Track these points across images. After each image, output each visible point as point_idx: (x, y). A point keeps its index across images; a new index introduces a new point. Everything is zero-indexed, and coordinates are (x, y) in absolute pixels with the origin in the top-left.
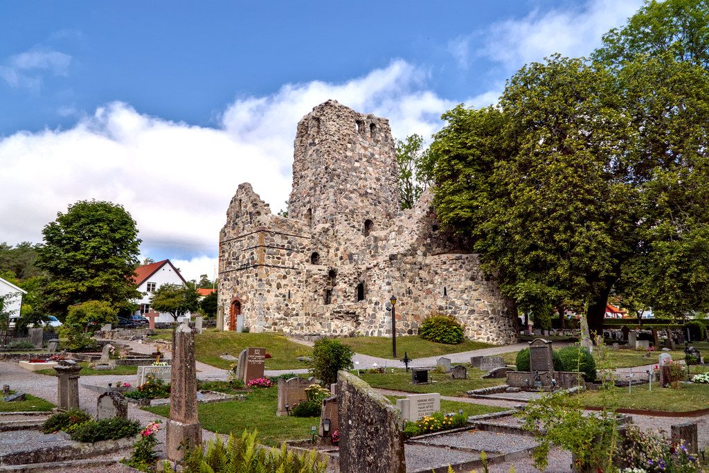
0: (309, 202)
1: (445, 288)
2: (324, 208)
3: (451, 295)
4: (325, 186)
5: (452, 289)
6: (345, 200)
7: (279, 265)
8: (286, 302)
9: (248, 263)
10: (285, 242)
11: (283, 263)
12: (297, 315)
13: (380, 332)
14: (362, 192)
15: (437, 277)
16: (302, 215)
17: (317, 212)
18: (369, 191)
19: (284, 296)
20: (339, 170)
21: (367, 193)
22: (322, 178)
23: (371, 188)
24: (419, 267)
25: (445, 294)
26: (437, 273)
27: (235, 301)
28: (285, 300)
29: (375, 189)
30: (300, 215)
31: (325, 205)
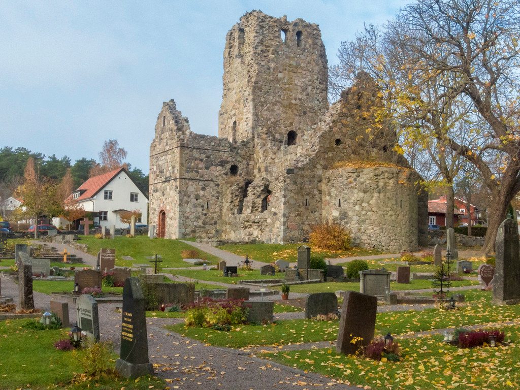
0: (234, 115)
1: (340, 200)
2: (246, 121)
3: (344, 206)
4: (247, 99)
5: (345, 201)
6: (266, 112)
7: (197, 178)
8: (204, 212)
9: (171, 176)
10: (203, 156)
11: (202, 176)
12: (215, 223)
13: (276, 240)
14: (286, 102)
15: (333, 189)
16: (229, 127)
17: (241, 125)
18: (293, 102)
19: (203, 206)
20: (261, 83)
21: (291, 104)
22: (245, 91)
23: (295, 99)
24: (318, 180)
25: (340, 206)
26: (333, 186)
27: (162, 211)
28: (203, 210)
29: (300, 99)
30: (227, 127)
31: (247, 118)
